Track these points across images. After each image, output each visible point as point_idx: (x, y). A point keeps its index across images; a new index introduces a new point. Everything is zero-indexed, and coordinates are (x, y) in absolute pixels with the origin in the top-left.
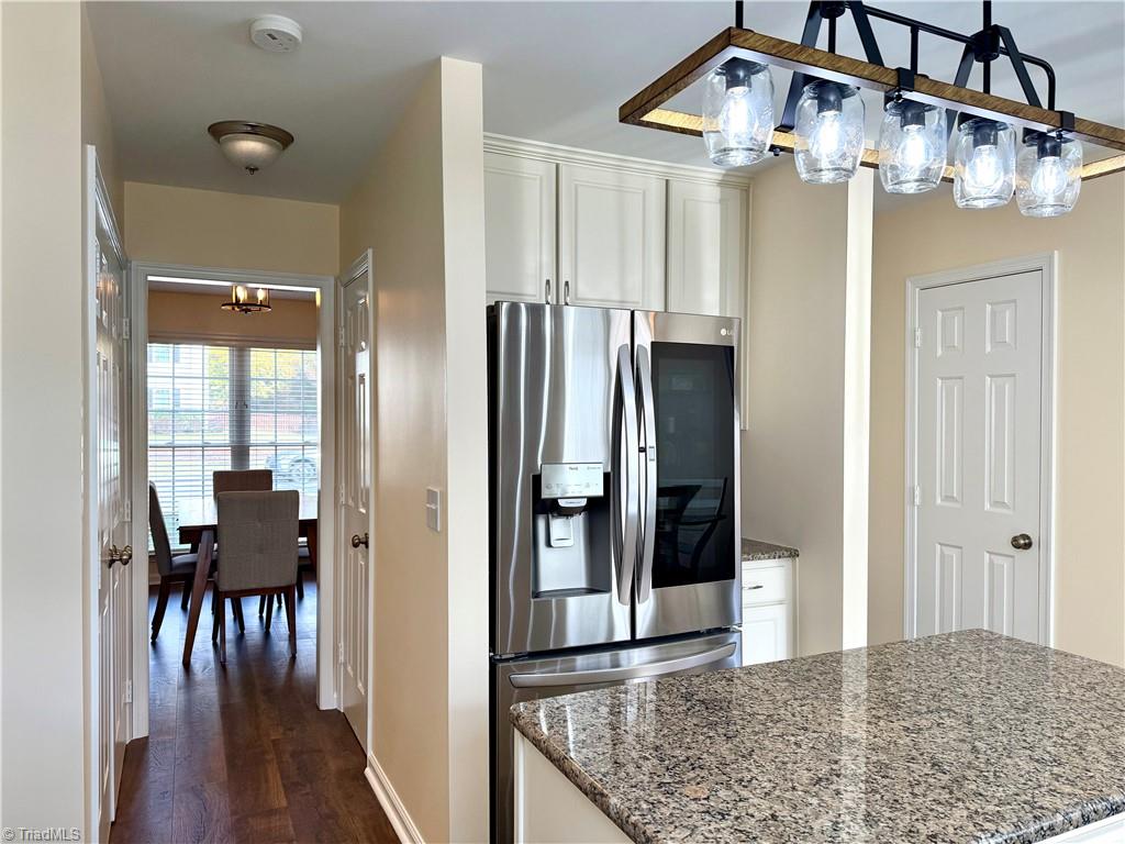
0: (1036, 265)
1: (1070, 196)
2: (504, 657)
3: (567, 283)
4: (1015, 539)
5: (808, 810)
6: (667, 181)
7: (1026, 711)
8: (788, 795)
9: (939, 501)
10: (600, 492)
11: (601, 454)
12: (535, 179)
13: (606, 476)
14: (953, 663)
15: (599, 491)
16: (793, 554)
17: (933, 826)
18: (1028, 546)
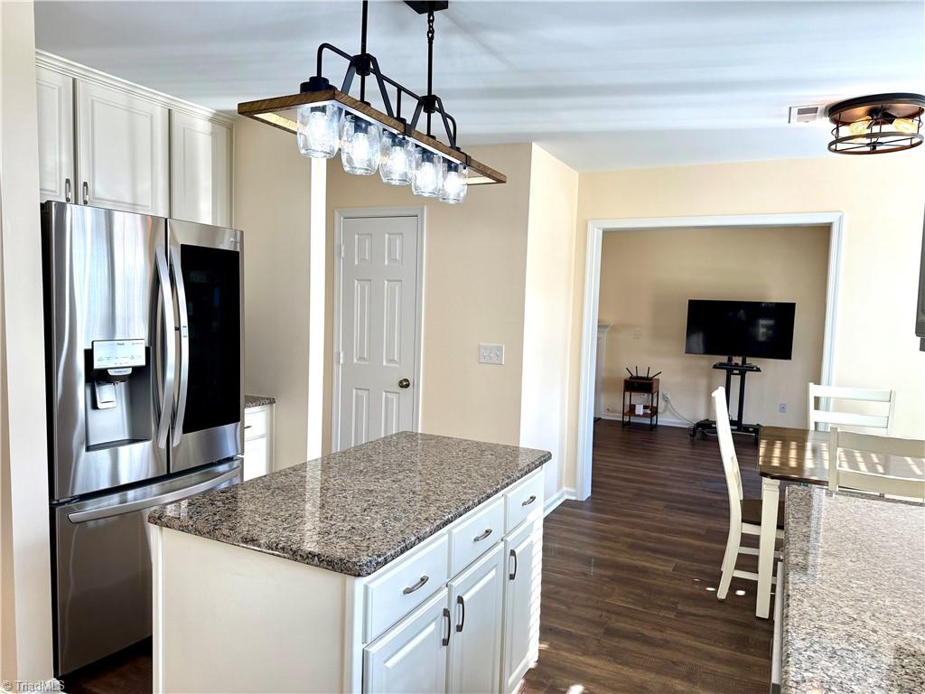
0: (415, 214)
1: (462, 195)
2: (61, 501)
3: (85, 184)
4: (401, 382)
5: (367, 522)
6: (169, 110)
7: (442, 464)
8: (354, 518)
9: (355, 361)
10: (143, 363)
11: (141, 331)
12: (54, 88)
13: (147, 350)
14: (400, 449)
15: (141, 362)
16: (272, 401)
17: (425, 516)
18: (407, 386)
